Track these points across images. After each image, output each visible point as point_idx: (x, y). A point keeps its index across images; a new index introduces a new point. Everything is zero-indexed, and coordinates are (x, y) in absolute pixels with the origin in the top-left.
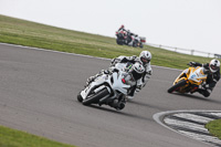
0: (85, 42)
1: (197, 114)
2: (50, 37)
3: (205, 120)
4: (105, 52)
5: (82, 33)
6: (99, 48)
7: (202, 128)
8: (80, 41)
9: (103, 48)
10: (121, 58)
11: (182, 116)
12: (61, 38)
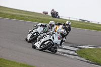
0: (20, 14)
1: (72, 46)
2: (4, 12)
3: (75, 49)
4: (29, 18)
5: (19, 10)
6: (27, 16)
7: (74, 53)
8: (18, 14)
9: (29, 17)
10: (40, 24)
11: (65, 47)
12: (9, 12)
